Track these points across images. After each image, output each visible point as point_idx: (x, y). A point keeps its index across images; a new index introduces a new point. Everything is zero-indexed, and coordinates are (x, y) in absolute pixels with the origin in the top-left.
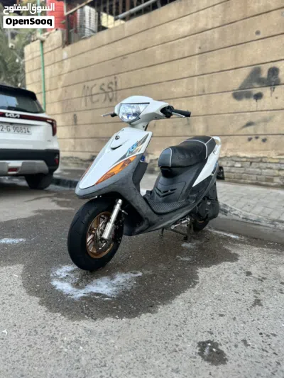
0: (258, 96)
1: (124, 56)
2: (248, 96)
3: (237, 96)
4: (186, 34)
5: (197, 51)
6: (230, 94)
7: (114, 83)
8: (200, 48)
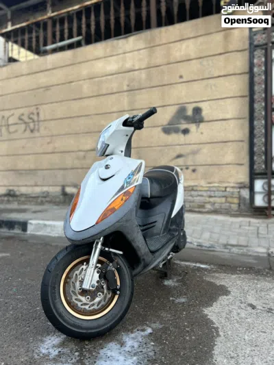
0: (186, 132)
1: (47, 88)
2: (177, 131)
3: (167, 131)
4: (113, 72)
5: (125, 88)
6: (160, 129)
7: (36, 114)
8: (128, 86)
